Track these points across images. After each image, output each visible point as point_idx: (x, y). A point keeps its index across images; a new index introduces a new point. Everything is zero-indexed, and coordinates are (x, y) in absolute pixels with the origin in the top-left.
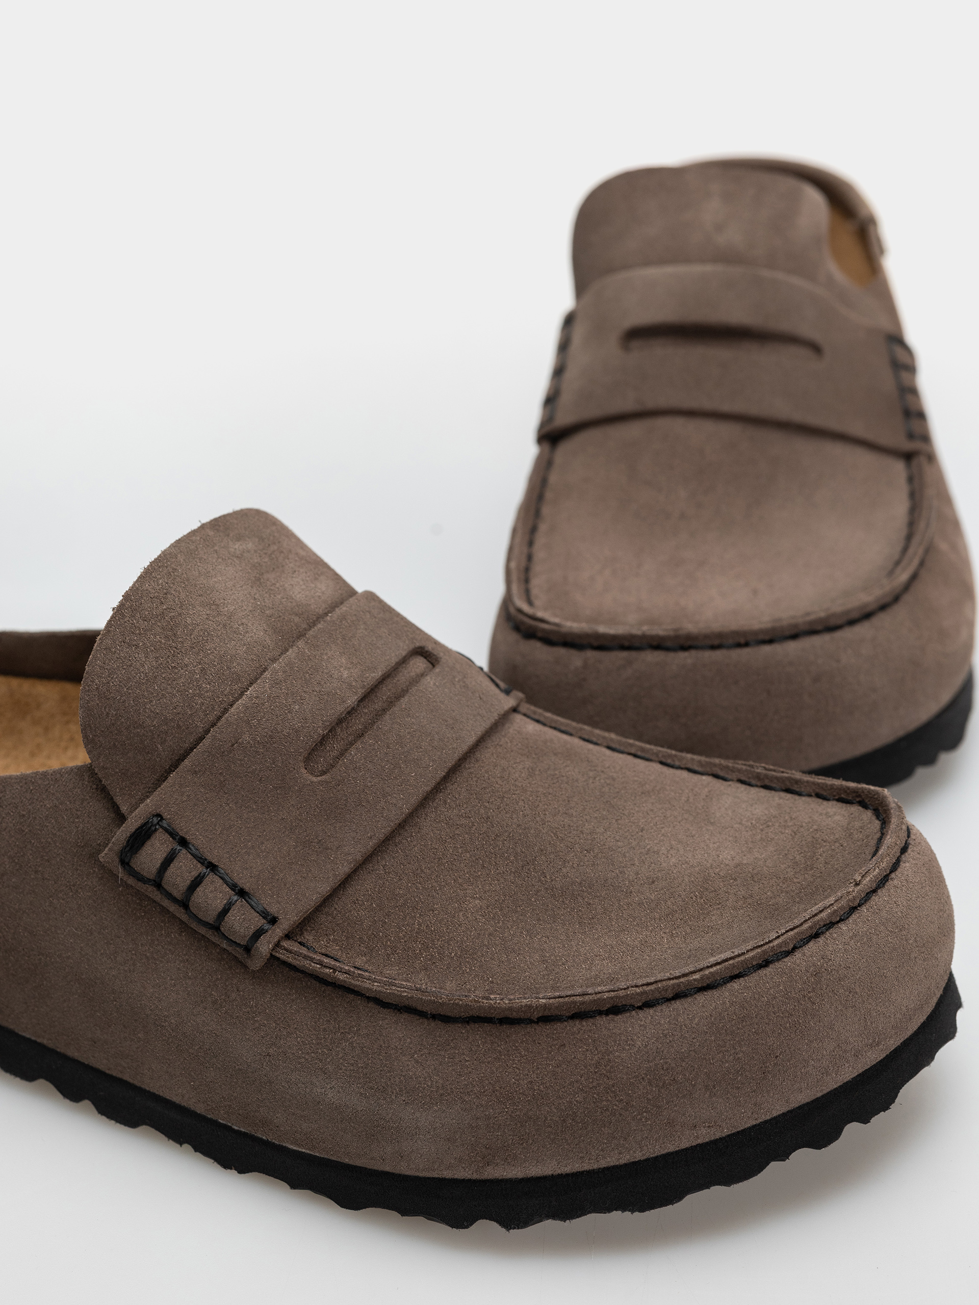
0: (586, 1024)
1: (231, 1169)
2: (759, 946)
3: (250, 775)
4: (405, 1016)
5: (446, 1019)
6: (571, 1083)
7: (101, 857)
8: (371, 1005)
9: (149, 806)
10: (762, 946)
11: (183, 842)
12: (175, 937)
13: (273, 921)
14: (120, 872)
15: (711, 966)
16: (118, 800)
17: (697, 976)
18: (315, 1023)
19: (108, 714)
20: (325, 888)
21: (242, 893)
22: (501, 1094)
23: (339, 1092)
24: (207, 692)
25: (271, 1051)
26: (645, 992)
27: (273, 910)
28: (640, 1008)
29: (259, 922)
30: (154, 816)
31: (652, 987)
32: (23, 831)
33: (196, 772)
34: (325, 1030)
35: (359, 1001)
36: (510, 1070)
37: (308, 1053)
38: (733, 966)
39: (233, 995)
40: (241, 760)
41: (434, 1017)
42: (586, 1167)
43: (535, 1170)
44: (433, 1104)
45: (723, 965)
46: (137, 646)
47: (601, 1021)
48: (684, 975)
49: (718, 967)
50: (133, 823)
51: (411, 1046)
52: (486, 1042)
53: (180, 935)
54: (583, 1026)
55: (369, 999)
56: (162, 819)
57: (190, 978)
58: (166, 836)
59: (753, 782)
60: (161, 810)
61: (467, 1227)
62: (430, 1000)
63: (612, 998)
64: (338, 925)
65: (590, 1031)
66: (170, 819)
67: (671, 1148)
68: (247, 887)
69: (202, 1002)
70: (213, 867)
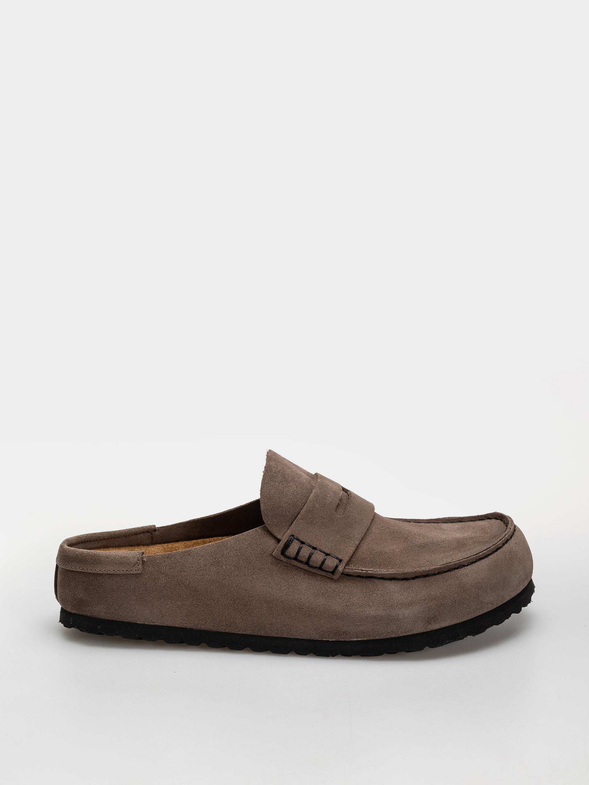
0: (452, 573)
1: (329, 656)
2: (494, 545)
3: (320, 517)
4: (393, 581)
5: (407, 579)
6: (453, 591)
7: (273, 554)
8: (381, 580)
9: (289, 532)
10: (495, 544)
11: (303, 543)
12: (303, 577)
13: (341, 561)
14: (282, 558)
15: (483, 551)
16: (276, 534)
17: (481, 554)
18: (361, 591)
19: (271, 504)
20: (354, 549)
21: (327, 554)
22: (432, 598)
23: (375, 611)
24: (300, 493)
25: (348, 604)
26: (468, 560)
27: (340, 557)
28: (467, 566)
29: (337, 561)
30: (291, 536)
31: (470, 558)
32: (238, 555)
33: (303, 519)
34: (365, 592)
35: (376, 581)
36: (433, 590)
37: (362, 601)
38: (489, 550)
39: (329, 590)
40: (316, 513)
41: (402, 579)
42: (458, 621)
43: (444, 624)
44: (409, 606)
45: (487, 550)
46: (275, 481)
47: (456, 571)
48: (477, 554)
49: (486, 551)
50: (284, 540)
51: (397, 590)
52: (422, 584)
53: (304, 575)
54: (451, 573)
55: (380, 578)
56: (294, 536)
57: (311, 589)
58: (297, 541)
59: (447, 522)
60: (293, 533)
61: (423, 649)
62: (403, 573)
63: (459, 563)
64: (359, 560)
65: (454, 574)
66: (297, 536)
67: (481, 613)
68: (328, 552)
69: (318, 595)
70: (314, 548)
